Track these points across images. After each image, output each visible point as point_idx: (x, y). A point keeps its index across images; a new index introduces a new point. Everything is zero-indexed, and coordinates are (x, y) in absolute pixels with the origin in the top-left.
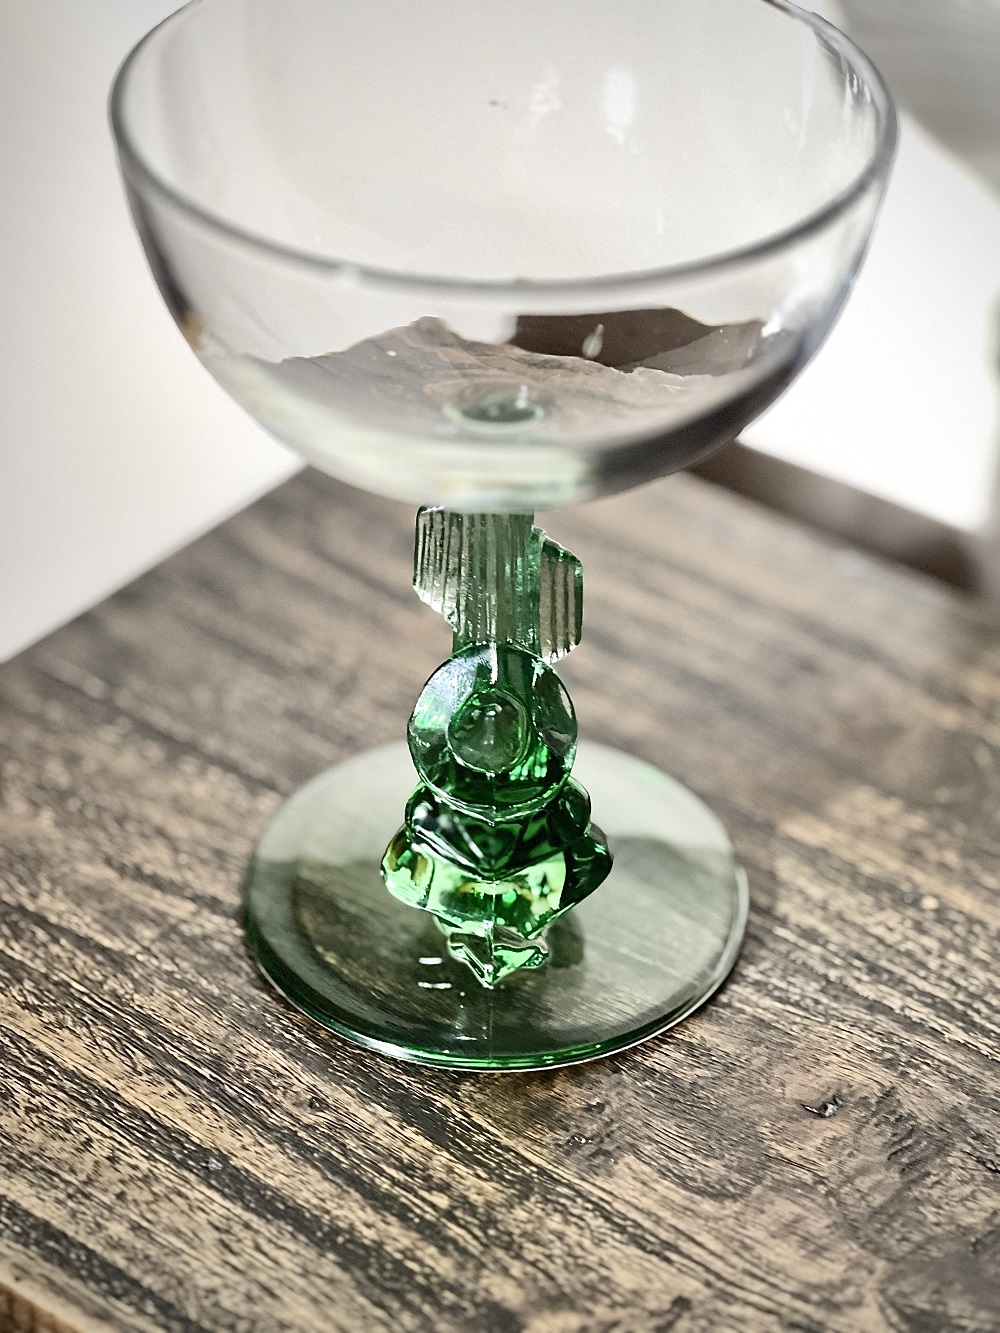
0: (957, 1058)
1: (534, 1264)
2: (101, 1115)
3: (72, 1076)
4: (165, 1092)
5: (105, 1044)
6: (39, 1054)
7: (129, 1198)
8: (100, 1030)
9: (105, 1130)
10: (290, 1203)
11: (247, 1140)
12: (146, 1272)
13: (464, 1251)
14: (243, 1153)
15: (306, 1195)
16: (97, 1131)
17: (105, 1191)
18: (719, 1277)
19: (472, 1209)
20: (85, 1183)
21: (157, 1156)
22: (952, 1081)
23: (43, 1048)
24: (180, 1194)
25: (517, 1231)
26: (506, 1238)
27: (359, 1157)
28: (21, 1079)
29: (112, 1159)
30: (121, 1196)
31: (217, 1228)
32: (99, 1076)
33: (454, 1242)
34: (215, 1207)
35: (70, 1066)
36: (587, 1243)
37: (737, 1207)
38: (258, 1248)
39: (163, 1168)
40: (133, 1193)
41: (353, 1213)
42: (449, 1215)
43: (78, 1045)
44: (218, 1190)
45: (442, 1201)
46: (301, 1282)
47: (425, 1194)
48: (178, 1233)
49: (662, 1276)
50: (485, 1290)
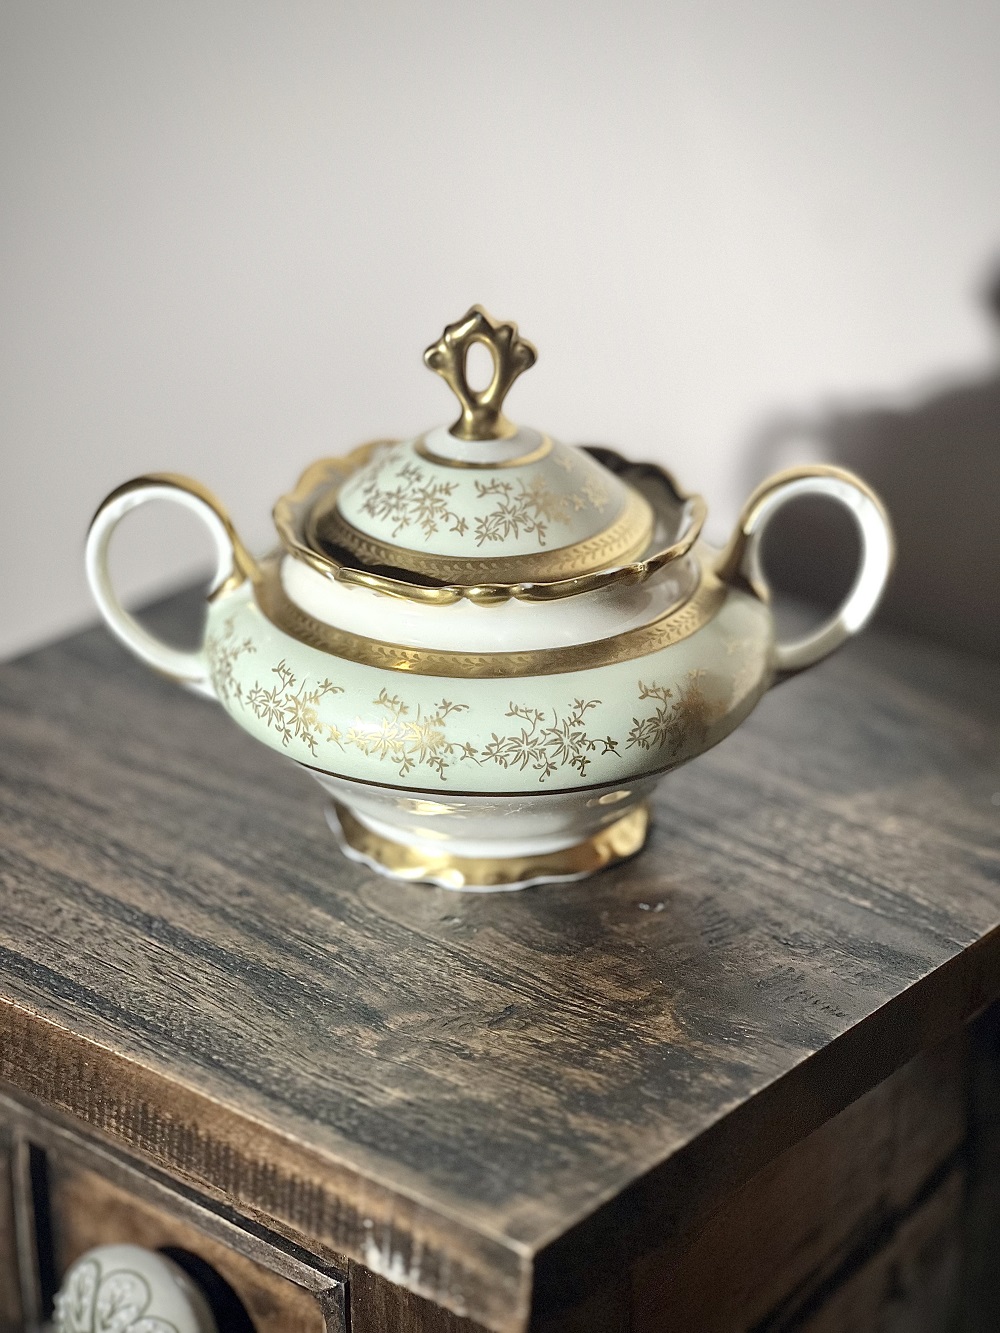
0: (770, 880)
1: (401, 985)
2: (71, 896)
3: (53, 874)
4: (125, 884)
7: (86, 942)
8: (81, 850)
9: (74, 904)
10: (213, 947)
11: (185, 912)
12: (90, 983)
13: (345, 976)
14: (180, 919)
15: (226, 943)
16: (66, 904)
17: (67, 937)
18: (547, 996)
19: (356, 953)
20: (53, 933)
21: (111, 918)
24: (126, 940)
25: (390, 967)
26: (380, 971)
27: (272, 923)
29: (77, 920)
30: (79, 940)
31: (153, 960)
32: (75, 874)
33: (339, 972)
34: (153, 948)
35: (53, 868)
36: (444, 974)
37: (571, 958)
38: (182, 971)
39: (115, 925)
40: (89, 938)
41: (265, 955)
42: (339, 957)
44: (156, 938)
45: (334, 949)
46: (212, 990)
47: (320, 945)
48: (120, 961)
49: (502, 994)
50: (358, 998)
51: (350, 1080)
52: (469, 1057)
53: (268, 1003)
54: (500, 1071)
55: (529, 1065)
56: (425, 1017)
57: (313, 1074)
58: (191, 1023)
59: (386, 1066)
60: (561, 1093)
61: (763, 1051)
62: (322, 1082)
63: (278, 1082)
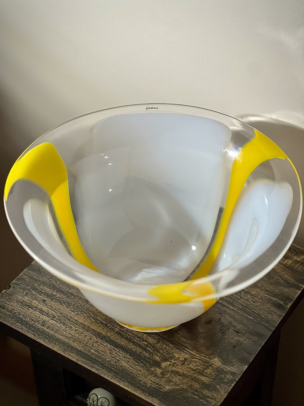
0: (231, 312)
1: (161, 354)
2: (88, 330)
3: (82, 324)
4: (97, 326)
5: (86, 317)
6: (75, 320)
8: (85, 315)
9: (88, 333)
10: (121, 345)
11: (112, 334)
12: (98, 359)
13: (150, 352)
14: (112, 337)
15: (123, 343)
16: (87, 334)
17: (90, 344)
18: (192, 354)
19: (151, 344)
20: (86, 343)
21: (98, 338)
22: (230, 316)
23: (76, 319)
24: (102, 344)
25: (158, 348)
26: (156, 349)
27: (132, 336)
28: (73, 325)
29: (91, 339)
31: (109, 350)
32: (86, 324)
33: (149, 351)
34: (108, 346)
35: (81, 322)
36: (170, 349)
37: (194, 341)
38: (116, 353)
39: (99, 340)
40: (95, 344)
41: (131, 346)
42: (147, 345)
43: (82, 318)
44: (108, 343)
45: (146, 343)
46: (124, 359)
47: (143, 342)
48: (103, 351)
49: (183, 354)
50: (154, 359)
51: (157, 384)
52: (180, 375)
53: (136, 362)
54: (187, 379)
55: (192, 376)
56: (169, 363)
57: (150, 383)
58: (122, 370)
59: (164, 379)
60: (200, 384)
61: (237, 367)
62: (152, 385)
63: (143, 386)
